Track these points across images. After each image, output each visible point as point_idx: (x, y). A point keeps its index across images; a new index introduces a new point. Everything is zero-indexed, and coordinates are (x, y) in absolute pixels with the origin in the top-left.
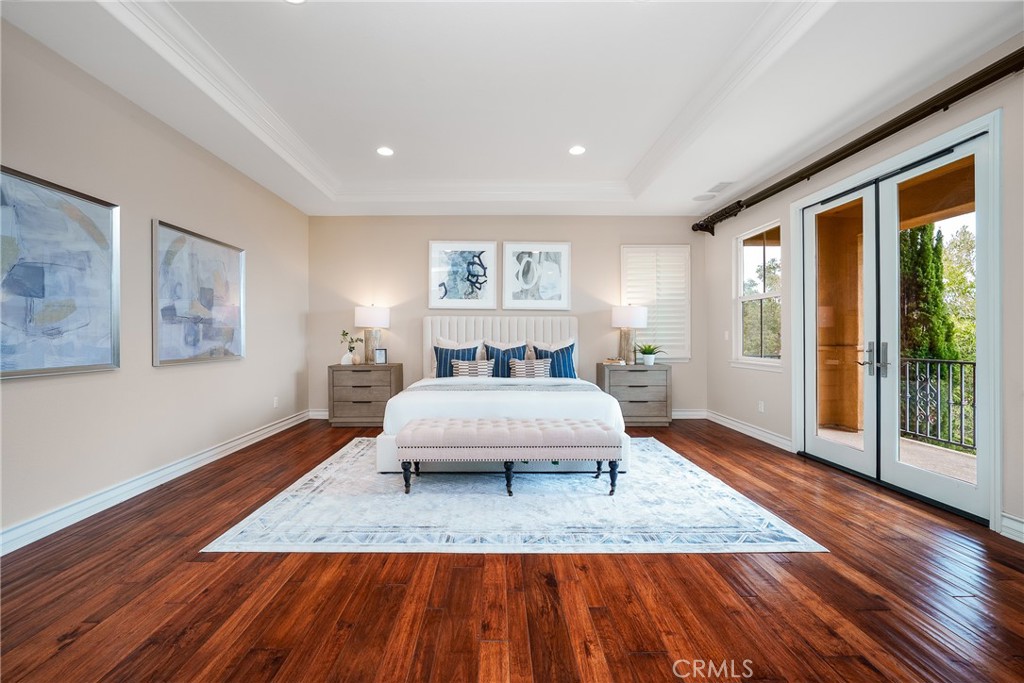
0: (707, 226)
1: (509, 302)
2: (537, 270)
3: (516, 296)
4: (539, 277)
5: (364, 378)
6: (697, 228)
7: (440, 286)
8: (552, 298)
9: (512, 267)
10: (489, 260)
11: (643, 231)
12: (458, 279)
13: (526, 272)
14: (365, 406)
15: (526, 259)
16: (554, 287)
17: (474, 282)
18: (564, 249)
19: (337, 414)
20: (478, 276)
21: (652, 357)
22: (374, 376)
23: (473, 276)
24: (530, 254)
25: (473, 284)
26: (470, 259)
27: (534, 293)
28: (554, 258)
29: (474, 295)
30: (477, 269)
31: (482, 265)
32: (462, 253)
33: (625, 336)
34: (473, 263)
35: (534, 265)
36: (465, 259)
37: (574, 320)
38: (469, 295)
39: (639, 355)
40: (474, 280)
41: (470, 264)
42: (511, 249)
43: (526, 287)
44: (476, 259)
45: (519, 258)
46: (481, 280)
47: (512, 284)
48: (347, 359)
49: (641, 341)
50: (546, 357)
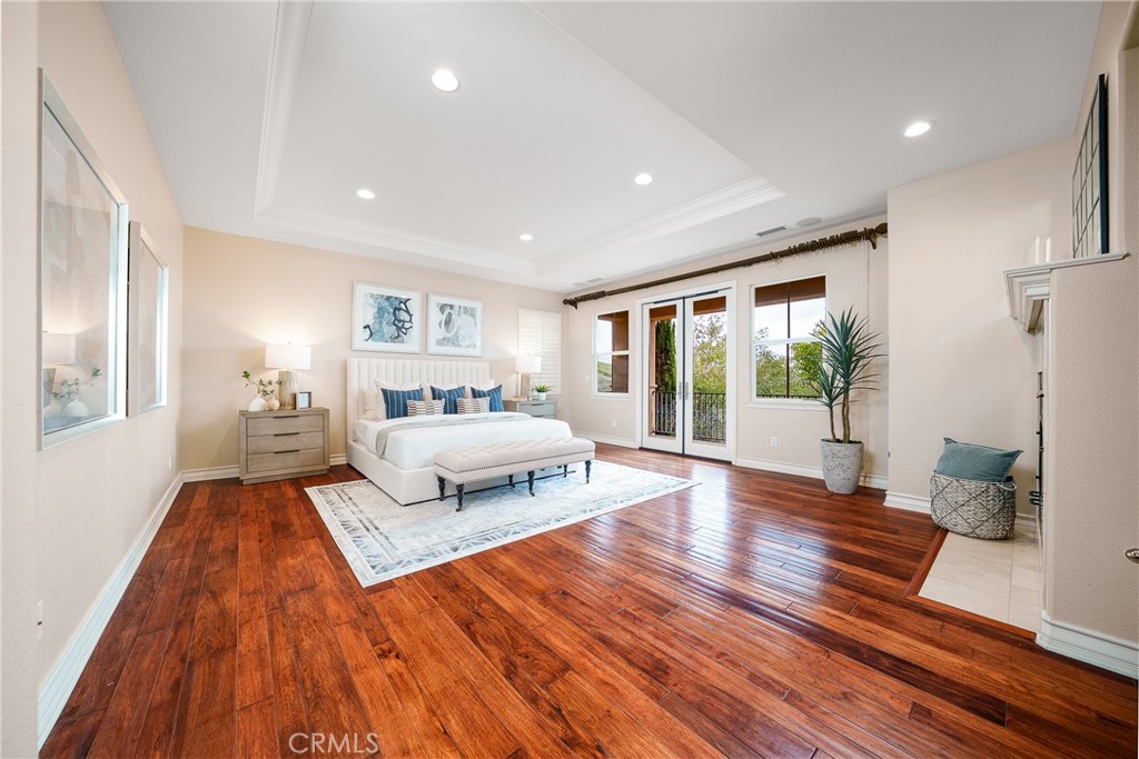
0: (574, 303)
1: (433, 348)
2: (457, 321)
3: (440, 343)
4: (459, 328)
5: (290, 425)
6: (566, 302)
7: (365, 327)
8: (468, 347)
9: (436, 317)
10: (414, 306)
11: (533, 299)
12: (384, 323)
13: (448, 322)
14: (291, 455)
15: (448, 310)
16: (471, 337)
17: (401, 329)
18: (478, 305)
19: (251, 468)
20: (404, 322)
21: (544, 394)
22: (302, 421)
23: (399, 321)
24: (452, 307)
25: (399, 329)
26: (396, 304)
27: (454, 341)
28: (471, 312)
29: (400, 339)
30: (404, 316)
31: (407, 312)
32: (388, 298)
33: (526, 378)
34: (400, 309)
35: (454, 316)
36: (391, 305)
37: (487, 365)
38: (395, 339)
39: (536, 393)
40: (400, 325)
41: (396, 309)
42: (435, 301)
43: (448, 335)
44: (402, 306)
45: (442, 308)
46: (407, 325)
47: (436, 332)
48: (257, 404)
49: (535, 383)
50: (484, 396)
